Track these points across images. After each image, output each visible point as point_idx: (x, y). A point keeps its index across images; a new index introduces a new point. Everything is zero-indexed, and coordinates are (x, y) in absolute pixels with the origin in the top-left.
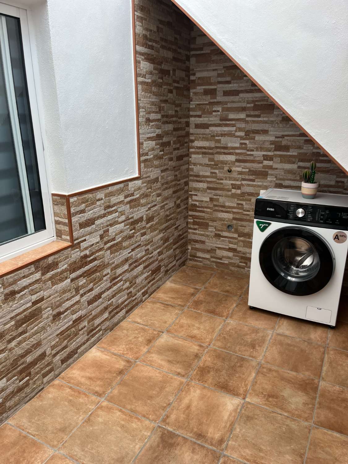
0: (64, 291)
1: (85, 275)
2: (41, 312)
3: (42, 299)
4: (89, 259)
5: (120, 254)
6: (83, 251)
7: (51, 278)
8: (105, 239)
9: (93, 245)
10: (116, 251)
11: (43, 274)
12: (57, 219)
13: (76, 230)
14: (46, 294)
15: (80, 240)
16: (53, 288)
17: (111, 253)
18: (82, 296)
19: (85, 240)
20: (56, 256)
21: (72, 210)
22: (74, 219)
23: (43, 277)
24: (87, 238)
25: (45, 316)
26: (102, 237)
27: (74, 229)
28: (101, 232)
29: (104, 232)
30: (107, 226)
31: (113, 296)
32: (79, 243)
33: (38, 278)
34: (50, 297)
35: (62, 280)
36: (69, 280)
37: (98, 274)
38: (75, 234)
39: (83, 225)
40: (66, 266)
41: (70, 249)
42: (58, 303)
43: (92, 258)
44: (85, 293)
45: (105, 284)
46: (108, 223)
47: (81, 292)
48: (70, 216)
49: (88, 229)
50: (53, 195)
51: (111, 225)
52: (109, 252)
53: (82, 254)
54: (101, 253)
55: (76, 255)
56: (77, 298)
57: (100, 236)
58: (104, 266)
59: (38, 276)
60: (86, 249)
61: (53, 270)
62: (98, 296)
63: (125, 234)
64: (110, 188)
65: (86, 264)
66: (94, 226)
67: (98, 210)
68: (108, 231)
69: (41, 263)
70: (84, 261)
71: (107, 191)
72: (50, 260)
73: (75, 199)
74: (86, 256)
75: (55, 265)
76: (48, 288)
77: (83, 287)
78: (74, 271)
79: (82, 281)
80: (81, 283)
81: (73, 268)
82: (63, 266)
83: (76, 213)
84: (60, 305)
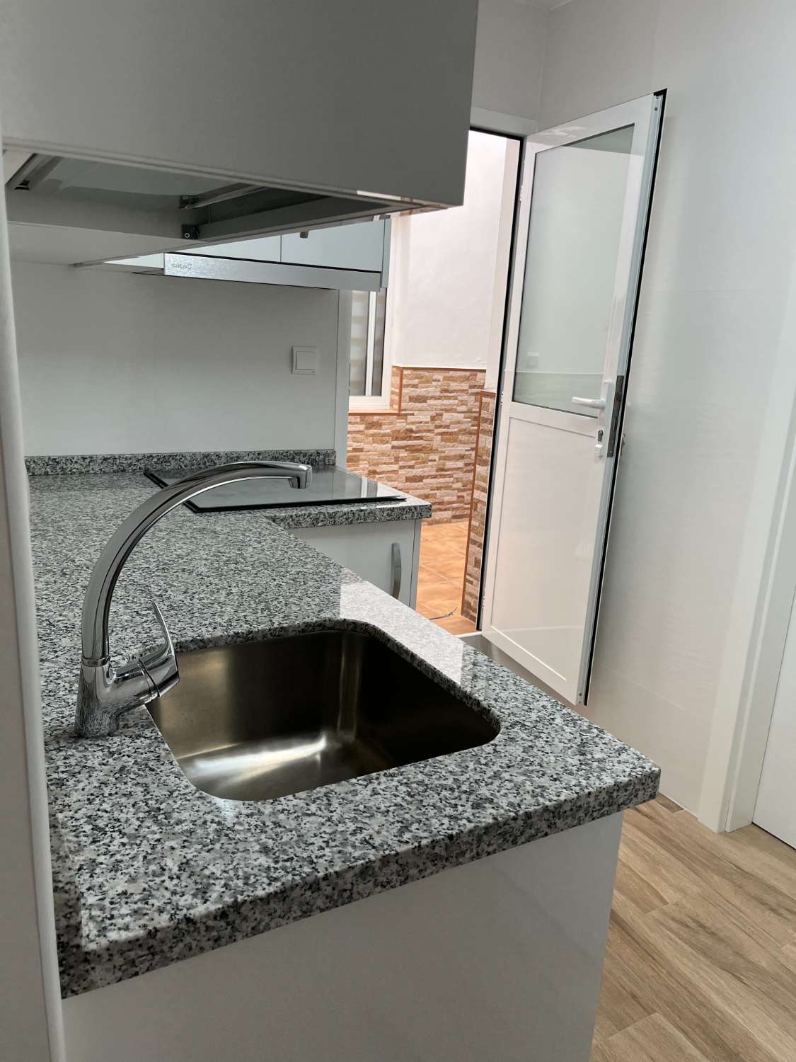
0: (383, 454)
1: (408, 449)
2: (359, 461)
3: (361, 450)
4: (414, 435)
5: (453, 446)
6: (409, 424)
7: (373, 435)
8: (437, 423)
9: (421, 422)
10: (449, 440)
11: (367, 428)
12: (393, 389)
13: (405, 401)
14: (366, 447)
15: (407, 412)
16: (374, 445)
17: (442, 440)
18: (401, 468)
19: (413, 414)
20: (382, 418)
21: (405, 382)
22: (405, 391)
23: (366, 431)
24: (416, 413)
25: (361, 466)
26: (433, 418)
27: (402, 399)
28: (433, 413)
29: (437, 415)
30: (442, 410)
31: (438, 489)
32: (406, 415)
33: (361, 429)
34: (368, 451)
35: (382, 442)
36: (389, 446)
37: (423, 455)
38: (404, 405)
39: (412, 399)
40: (389, 431)
41: (396, 417)
42: (375, 461)
43: (417, 435)
44: (404, 467)
45: (429, 469)
46: (444, 407)
47: (401, 463)
48: (401, 387)
49: (418, 405)
50: (394, 367)
51: (447, 411)
52: (439, 437)
53: (408, 427)
54: (428, 434)
55: (401, 425)
56: (395, 467)
57: (431, 417)
58: (431, 450)
59: (362, 427)
60: (413, 423)
61: (375, 429)
62: (420, 479)
63: (464, 426)
64: (451, 373)
65: (410, 438)
66: (425, 404)
67: (432, 390)
68: (441, 415)
69: (367, 418)
70: (408, 434)
71: (447, 375)
72: (376, 418)
73: (409, 372)
74: (411, 431)
75: (378, 425)
76: (369, 443)
77: (403, 459)
78: (397, 439)
79: (403, 454)
80: (401, 455)
81: (396, 436)
82: (386, 430)
83: (408, 386)
84: (377, 464)
